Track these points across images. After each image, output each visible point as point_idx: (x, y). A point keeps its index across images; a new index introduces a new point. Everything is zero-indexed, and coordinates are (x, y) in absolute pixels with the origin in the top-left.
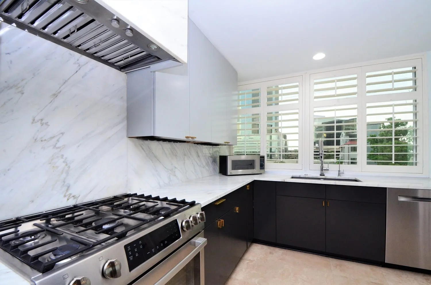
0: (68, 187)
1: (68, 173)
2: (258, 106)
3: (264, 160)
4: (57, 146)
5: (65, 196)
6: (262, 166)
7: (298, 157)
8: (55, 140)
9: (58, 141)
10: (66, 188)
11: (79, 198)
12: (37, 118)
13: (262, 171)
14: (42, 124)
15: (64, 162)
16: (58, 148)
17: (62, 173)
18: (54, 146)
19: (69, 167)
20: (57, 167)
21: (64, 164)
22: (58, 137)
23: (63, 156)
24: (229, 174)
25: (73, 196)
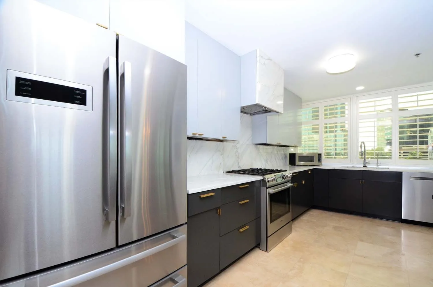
0: (239, 163)
1: (238, 158)
2: (318, 119)
3: (321, 156)
6: (320, 160)
7: (347, 155)
13: (319, 163)
15: (238, 154)
18: (236, 148)
22: (237, 145)
23: (238, 151)
24: (296, 164)
25: (240, 167)
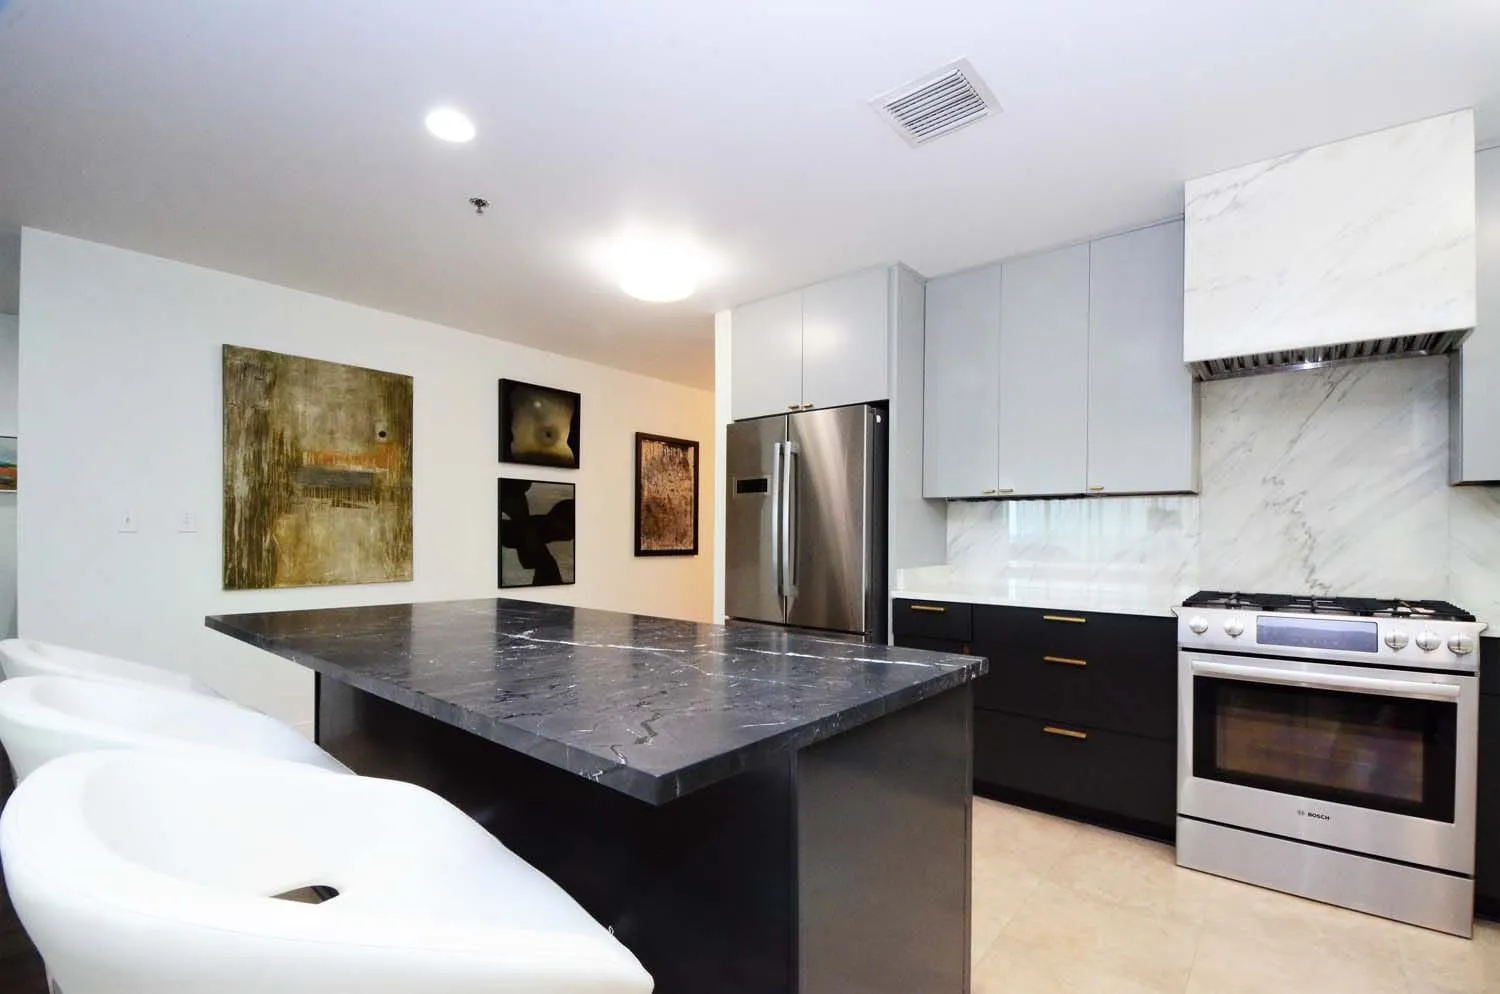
0: (1312, 571)
1: (1311, 549)
4: (1296, 510)
5: (1307, 582)
8: (1291, 503)
9: (1297, 503)
10: (1307, 571)
11: (1332, 590)
12: (1269, 477)
14: (1275, 483)
15: (1306, 533)
16: (1299, 512)
17: (1303, 547)
18: (1293, 512)
19: (1314, 541)
20: (1296, 540)
21: (1307, 536)
22: (1296, 499)
23: (1304, 524)
25: (1320, 584)
